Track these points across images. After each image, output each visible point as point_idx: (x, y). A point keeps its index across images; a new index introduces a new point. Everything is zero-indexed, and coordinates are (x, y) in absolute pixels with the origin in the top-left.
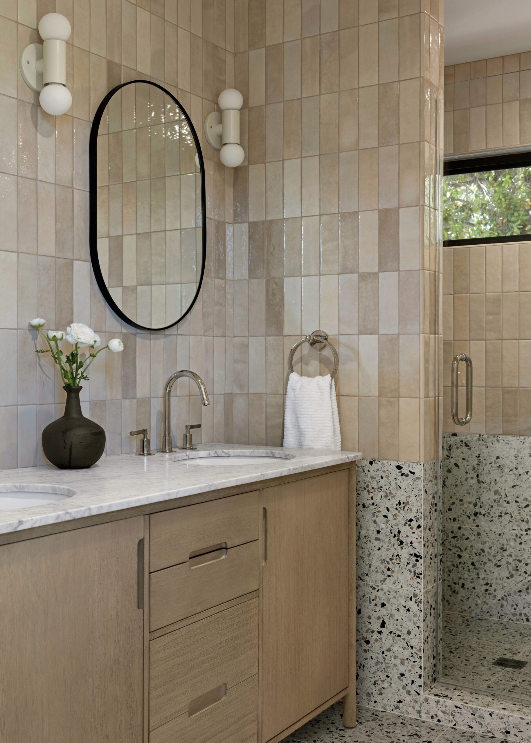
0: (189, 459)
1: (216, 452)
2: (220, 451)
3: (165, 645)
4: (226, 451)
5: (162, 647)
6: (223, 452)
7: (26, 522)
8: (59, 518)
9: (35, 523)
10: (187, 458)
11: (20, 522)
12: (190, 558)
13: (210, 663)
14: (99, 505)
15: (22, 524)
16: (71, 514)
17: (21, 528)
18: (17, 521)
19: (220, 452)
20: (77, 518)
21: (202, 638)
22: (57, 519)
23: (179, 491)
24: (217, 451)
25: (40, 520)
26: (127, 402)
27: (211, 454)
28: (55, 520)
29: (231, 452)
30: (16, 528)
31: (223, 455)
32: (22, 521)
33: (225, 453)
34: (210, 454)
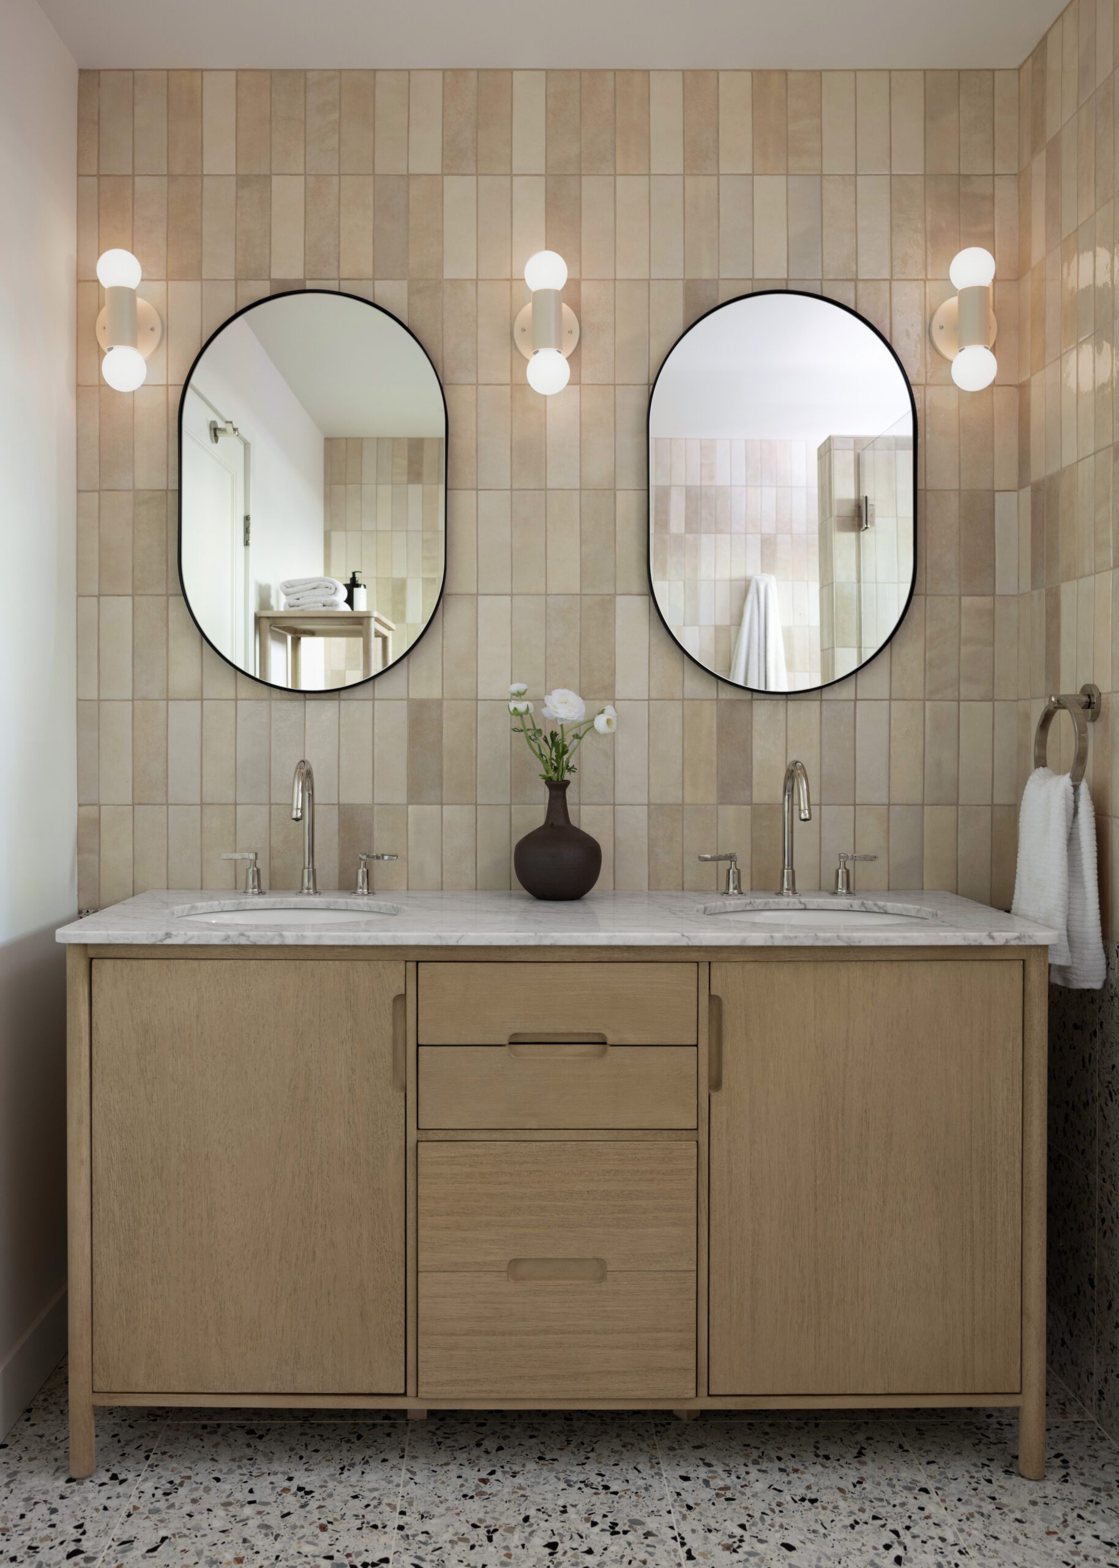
0: (805, 909)
1: (863, 904)
2: (870, 902)
3: (451, 1157)
4: (881, 903)
5: (445, 1159)
6: (876, 905)
7: (176, 936)
8: (229, 940)
9: (190, 939)
10: (802, 907)
11: (167, 934)
12: (510, 1043)
13: (562, 1216)
14: (299, 934)
15: (170, 937)
16: (249, 937)
17: (168, 942)
18: (164, 933)
19: (870, 904)
20: (259, 943)
21: (541, 1171)
22: (226, 939)
23: (463, 936)
24: (865, 902)
25: (199, 937)
26: (729, 812)
27: (853, 905)
28: (222, 941)
29: (890, 906)
30: (160, 941)
31: (876, 909)
32: (171, 934)
33: (879, 908)
34: (851, 906)
